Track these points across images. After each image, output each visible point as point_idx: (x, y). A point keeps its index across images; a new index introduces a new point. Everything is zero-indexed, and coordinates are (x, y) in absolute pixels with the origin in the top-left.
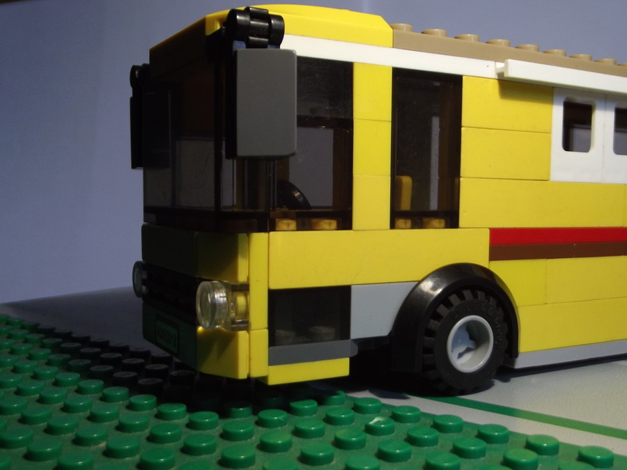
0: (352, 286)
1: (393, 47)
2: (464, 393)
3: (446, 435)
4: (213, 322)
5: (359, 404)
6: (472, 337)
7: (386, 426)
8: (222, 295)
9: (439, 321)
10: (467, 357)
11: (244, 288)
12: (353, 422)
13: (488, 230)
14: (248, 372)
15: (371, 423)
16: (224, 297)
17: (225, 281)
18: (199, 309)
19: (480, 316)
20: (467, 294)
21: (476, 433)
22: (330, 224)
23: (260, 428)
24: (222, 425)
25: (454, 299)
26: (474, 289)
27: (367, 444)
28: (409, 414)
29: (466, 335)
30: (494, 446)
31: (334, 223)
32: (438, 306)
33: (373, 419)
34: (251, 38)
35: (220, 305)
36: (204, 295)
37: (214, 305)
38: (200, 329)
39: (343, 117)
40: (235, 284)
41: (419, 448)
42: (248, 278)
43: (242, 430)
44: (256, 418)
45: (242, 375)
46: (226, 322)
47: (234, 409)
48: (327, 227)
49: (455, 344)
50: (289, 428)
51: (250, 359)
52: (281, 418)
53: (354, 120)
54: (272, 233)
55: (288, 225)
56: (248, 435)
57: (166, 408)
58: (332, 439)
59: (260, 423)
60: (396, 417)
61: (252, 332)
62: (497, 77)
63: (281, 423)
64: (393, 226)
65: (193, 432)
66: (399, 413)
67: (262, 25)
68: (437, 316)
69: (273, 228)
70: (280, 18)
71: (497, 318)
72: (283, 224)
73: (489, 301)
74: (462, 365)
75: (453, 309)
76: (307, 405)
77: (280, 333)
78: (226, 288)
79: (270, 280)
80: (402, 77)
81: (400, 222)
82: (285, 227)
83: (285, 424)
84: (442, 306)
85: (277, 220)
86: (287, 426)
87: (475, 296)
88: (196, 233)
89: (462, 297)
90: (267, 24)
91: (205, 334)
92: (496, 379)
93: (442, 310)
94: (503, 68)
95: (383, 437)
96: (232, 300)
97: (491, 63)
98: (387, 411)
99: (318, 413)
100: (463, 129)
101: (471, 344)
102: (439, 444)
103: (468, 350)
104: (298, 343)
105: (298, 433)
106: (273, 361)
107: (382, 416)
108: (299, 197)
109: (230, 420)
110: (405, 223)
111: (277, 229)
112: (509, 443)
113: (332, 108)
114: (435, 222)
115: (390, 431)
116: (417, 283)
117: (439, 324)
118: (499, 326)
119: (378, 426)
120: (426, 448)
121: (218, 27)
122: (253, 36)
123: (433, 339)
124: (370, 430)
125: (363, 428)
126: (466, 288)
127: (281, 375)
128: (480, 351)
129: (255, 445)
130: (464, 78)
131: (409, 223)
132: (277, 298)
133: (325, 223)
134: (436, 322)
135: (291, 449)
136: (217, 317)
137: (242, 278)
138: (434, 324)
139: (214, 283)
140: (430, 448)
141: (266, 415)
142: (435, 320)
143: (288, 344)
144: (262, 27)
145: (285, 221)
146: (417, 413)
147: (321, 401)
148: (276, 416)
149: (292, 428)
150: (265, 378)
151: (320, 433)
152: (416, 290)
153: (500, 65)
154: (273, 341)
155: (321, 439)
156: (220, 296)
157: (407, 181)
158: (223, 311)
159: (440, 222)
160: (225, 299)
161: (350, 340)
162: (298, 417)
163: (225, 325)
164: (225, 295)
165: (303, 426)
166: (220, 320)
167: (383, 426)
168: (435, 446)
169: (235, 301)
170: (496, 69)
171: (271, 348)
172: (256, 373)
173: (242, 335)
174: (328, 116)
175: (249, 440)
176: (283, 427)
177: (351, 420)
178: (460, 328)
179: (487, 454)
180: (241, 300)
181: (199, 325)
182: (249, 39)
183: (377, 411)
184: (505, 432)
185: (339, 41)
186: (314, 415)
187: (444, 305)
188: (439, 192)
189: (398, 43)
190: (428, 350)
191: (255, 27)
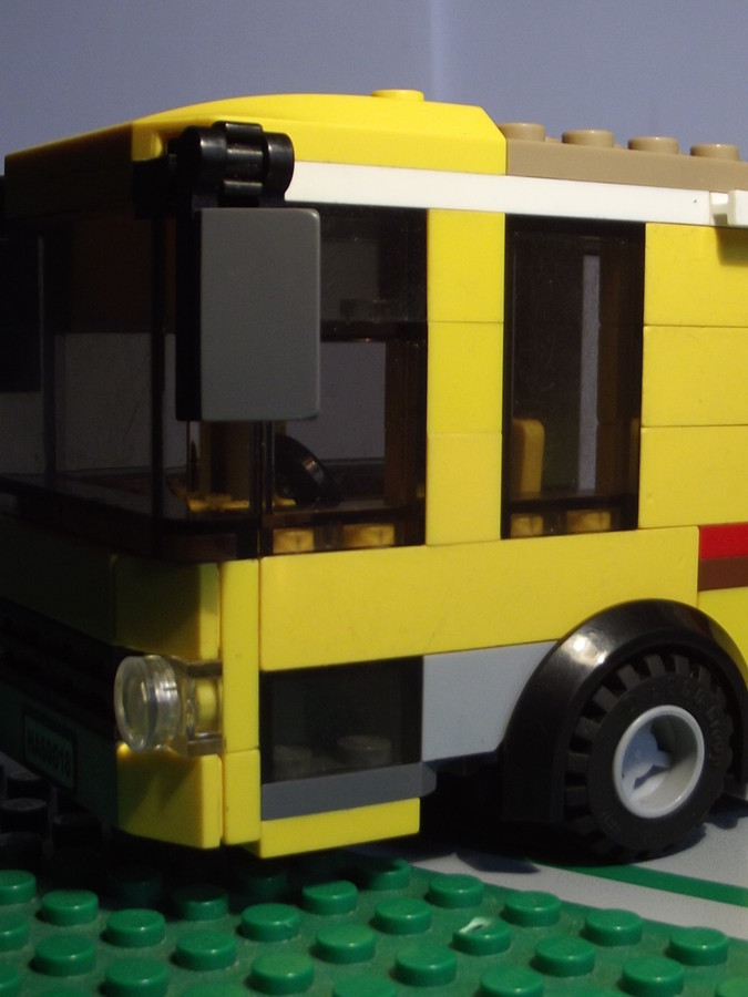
0: (426, 658)
1: (507, 174)
2: (645, 856)
3: (608, 949)
4: (152, 740)
5: (440, 887)
6: (663, 746)
7: (494, 936)
8: (167, 685)
9: (598, 722)
10: (652, 785)
11: (213, 672)
12: (428, 927)
13: (696, 532)
14: (221, 833)
15: (464, 931)
16: (171, 689)
17: (174, 657)
18: (120, 711)
19: (679, 706)
20: (654, 663)
21: (665, 944)
22: (381, 535)
23: (247, 943)
24: (172, 936)
25: (627, 674)
26: (666, 653)
27: (458, 974)
28: (538, 909)
29: (652, 743)
30: (698, 970)
31: (388, 533)
32: (596, 690)
33: (468, 923)
34: (229, 183)
35: (165, 704)
36: (132, 683)
37: (154, 706)
38: (124, 748)
39: (406, 319)
40: (194, 663)
41: (558, 979)
42: (220, 652)
43: (214, 951)
44: (237, 921)
45: (210, 840)
46: (177, 738)
47: (193, 904)
48: (375, 541)
49: (630, 760)
50: (303, 941)
51: (225, 809)
52: (287, 922)
53: (430, 324)
54: (266, 560)
55: (298, 540)
56: (226, 960)
57: (57, 901)
58: (390, 964)
59: (245, 931)
60: (510, 916)
61: (229, 757)
62: (713, 223)
63: (288, 933)
64: (506, 533)
65: (118, 952)
66: (518, 907)
67: (251, 156)
68: (593, 711)
69: (269, 552)
70: (283, 140)
71: (713, 708)
72: (287, 539)
73: (696, 675)
74: (642, 801)
75: (625, 696)
76: (337, 893)
77: (283, 753)
78: (174, 669)
79: (263, 654)
80: (525, 233)
81: (521, 523)
82: (292, 546)
83: (296, 934)
84: (603, 690)
85: (275, 531)
86: (299, 936)
87: (670, 666)
88: (114, 558)
89: (642, 670)
90: (260, 153)
91: (134, 759)
92: (709, 821)
93: (605, 698)
94: (724, 206)
95: (488, 957)
96: (188, 697)
97: (702, 196)
98: (494, 900)
99: (358, 908)
100: (646, 329)
101: (660, 760)
102: (596, 970)
103: (655, 771)
104: (320, 774)
105: (321, 952)
106: (270, 811)
107: (485, 914)
108: (315, 470)
109: (185, 926)
110: (532, 525)
111: (275, 551)
112: (727, 964)
113: (384, 301)
114: (592, 519)
115: (502, 945)
116: (554, 643)
117: (599, 726)
118: (716, 722)
119: (478, 936)
120: (572, 978)
121: (157, 148)
122: (231, 178)
123: (585, 756)
124: (462, 945)
125: (449, 940)
126: (652, 651)
127: (285, 838)
128: (679, 772)
129: (242, 978)
130: (649, 229)
131: (539, 523)
132: (276, 688)
133: (371, 533)
134: (592, 722)
135: (313, 988)
136: (158, 729)
137: (207, 652)
138: (588, 727)
139: (151, 661)
140: (579, 978)
141: (258, 915)
142: (590, 718)
143: (299, 777)
144: (251, 160)
145: (292, 534)
146: (553, 907)
147: (363, 882)
148: (277, 918)
149: (310, 942)
150: (255, 845)
151: (366, 953)
152: (552, 660)
153: (720, 199)
154: (269, 772)
155: (369, 964)
156: (165, 690)
157: (533, 431)
158: (172, 716)
159: (601, 520)
160: (176, 693)
161: (420, 764)
162: (319, 917)
163: (176, 744)
164: (174, 685)
165: (332, 940)
166: (165, 733)
167: (487, 937)
168: (588, 975)
169: (193, 696)
170: (711, 205)
171: (265, 785)
172: (236, 837)
173: (209, 763)
174: (376, 320)
175: (228, 969)
176: (293, 939)
177: (424, 924)
178: (641, 730)
179: (685, 988)
180: (206, 694)
181: (120, 738)
182: (223, 187)
183: (475, 903)
184: (720, 944)
185: (400, 167)
186: (351, 913)
187: (607, 687)
188: (597, 459)
189: (519, 164)
190: (576, 779)
191: (236, 161)
